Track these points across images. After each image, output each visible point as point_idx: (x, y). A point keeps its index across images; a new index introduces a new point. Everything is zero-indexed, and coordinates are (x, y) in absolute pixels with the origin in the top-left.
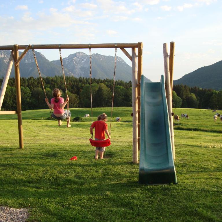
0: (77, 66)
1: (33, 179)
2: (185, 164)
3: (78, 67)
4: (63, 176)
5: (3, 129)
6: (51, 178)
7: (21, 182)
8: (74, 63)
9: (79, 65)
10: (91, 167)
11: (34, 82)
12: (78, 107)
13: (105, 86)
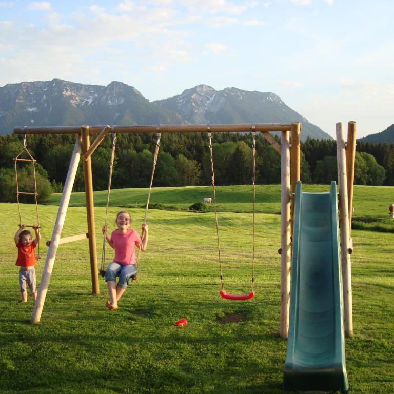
0: (197, 109)
1: (111, 370)
2: (369, 341)
3: (200, 111)
4: (160, 365)
5: (69, 227)
6: (141, 370)
7: (92, 378)
8: (192, 105)
9: (201, 107)
10: (208, 344)
11: (123, 139)
12: (200, 183)
13: (248, 146)
